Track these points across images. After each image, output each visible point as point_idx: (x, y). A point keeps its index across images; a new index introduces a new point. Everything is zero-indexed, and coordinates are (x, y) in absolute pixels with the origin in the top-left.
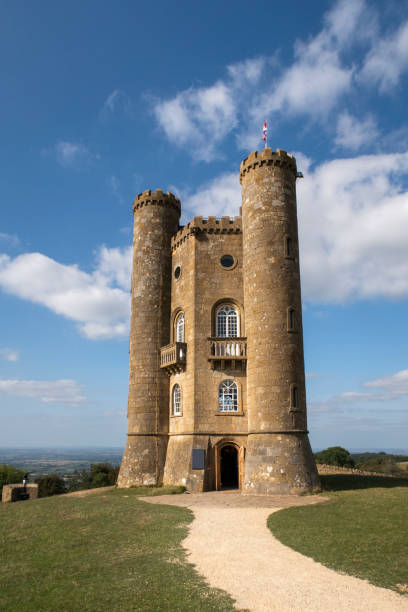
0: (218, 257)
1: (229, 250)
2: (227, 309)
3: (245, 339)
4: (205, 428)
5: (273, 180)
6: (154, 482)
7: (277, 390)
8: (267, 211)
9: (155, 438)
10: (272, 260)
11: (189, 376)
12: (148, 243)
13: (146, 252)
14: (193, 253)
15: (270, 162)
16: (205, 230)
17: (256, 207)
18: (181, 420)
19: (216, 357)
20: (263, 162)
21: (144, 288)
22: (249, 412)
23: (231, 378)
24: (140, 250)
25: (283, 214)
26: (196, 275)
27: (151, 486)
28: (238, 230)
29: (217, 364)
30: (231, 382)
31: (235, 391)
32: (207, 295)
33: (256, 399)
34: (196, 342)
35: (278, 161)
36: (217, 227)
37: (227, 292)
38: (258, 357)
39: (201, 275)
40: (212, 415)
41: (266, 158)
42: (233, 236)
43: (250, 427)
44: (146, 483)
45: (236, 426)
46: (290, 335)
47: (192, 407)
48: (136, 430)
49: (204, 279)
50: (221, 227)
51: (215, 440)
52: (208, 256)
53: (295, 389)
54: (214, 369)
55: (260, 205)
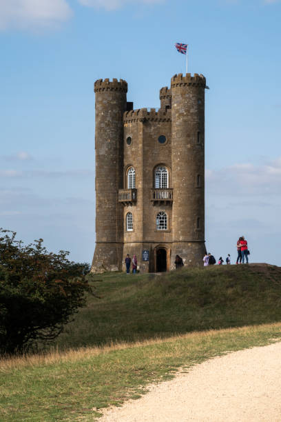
0: (156, 137)
1: (163, 132)
2: (161, 169)
3: (172, 189)
4: (149, 239)
5: (191, 95)
6: (117, 270)
7: (188, 219)
8: (187, 115)
9: (116, 244)
10: (189, 146)
11: (139, 209)
12: (109, 119)
13: (107, 125)
14: (141, 133)
15: (190, 84)
16: (149, 119)
17: (181, 111)
18: (133, 234)
19: (156, 199)
20: (185, 84)
21: (107, 149)
22: (173, 230)
23: (164, 211)
24: (103, 122)
25: (196, 118)
26: (144, 148)
27: (116, 272)
28: (169, 119)
29: (156, 203)
30: (163, 213)
31: (166, 218)
32: (150, 161)
33: (178, 224)
34: (144, 190)
35: (194, 84)
36: (156, 117)
37: (162, 159)
38: (179, 201)
39: (147, 148)
40: (153, 231)
41: (188, 82)
42: (166, 123)
43: (174, 238)
44: (112, 270)
45: (166, 238)
46: (197, 189)
47: (141, 227)
48: (104, 240)
49: (148, 151)
50: (159, 117)
51: (154, 246)
52: (151, 136)
53: (198, 219)
54: (154, 205)
55: (183, 111)
